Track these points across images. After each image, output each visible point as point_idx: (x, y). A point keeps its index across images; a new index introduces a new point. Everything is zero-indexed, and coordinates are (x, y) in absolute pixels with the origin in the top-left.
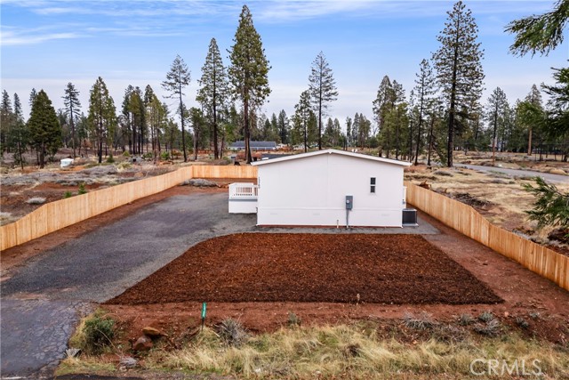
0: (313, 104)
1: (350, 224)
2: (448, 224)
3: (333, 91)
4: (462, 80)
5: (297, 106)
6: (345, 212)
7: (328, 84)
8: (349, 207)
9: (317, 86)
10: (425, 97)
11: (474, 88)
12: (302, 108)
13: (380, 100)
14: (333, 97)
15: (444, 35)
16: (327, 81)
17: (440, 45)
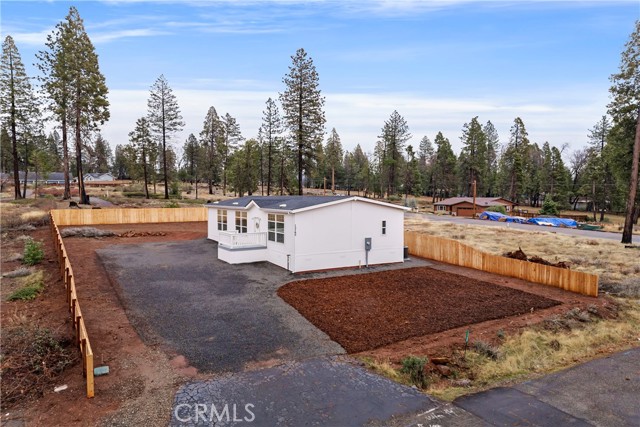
0: (155, 134)
1: (370, 263)
2: (426, 256)
3: (178, 121)
4: (306, 123)
5: (132, 134)
6: (364, 253)
7: (172, 112)
8: (368, 247)
9: (159, 113)
10: (273, 136)
11: (317, 132)
12: (139, 136)
13: (207, 132)
14: (178, 127)
15: (290, 79)
16: (171, 109)
17: (287, 88)
